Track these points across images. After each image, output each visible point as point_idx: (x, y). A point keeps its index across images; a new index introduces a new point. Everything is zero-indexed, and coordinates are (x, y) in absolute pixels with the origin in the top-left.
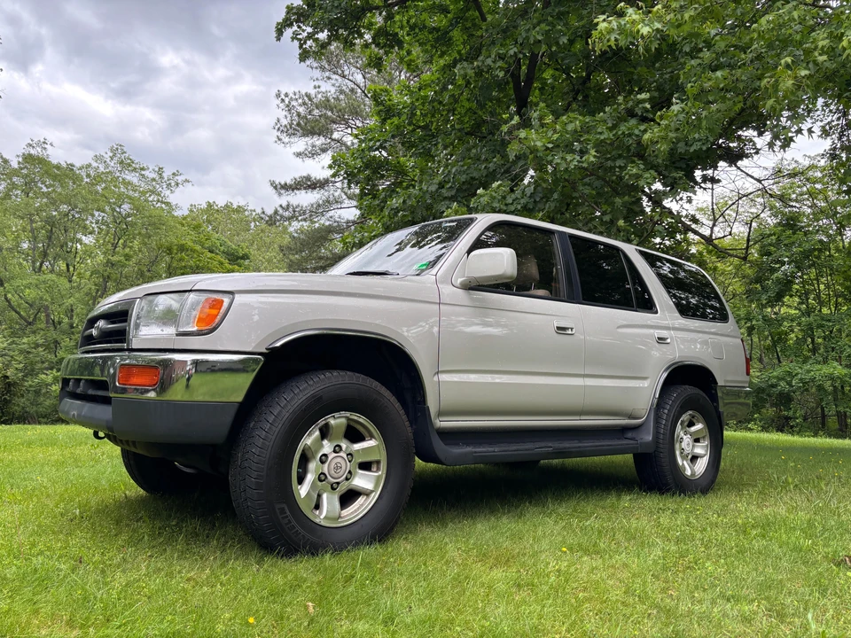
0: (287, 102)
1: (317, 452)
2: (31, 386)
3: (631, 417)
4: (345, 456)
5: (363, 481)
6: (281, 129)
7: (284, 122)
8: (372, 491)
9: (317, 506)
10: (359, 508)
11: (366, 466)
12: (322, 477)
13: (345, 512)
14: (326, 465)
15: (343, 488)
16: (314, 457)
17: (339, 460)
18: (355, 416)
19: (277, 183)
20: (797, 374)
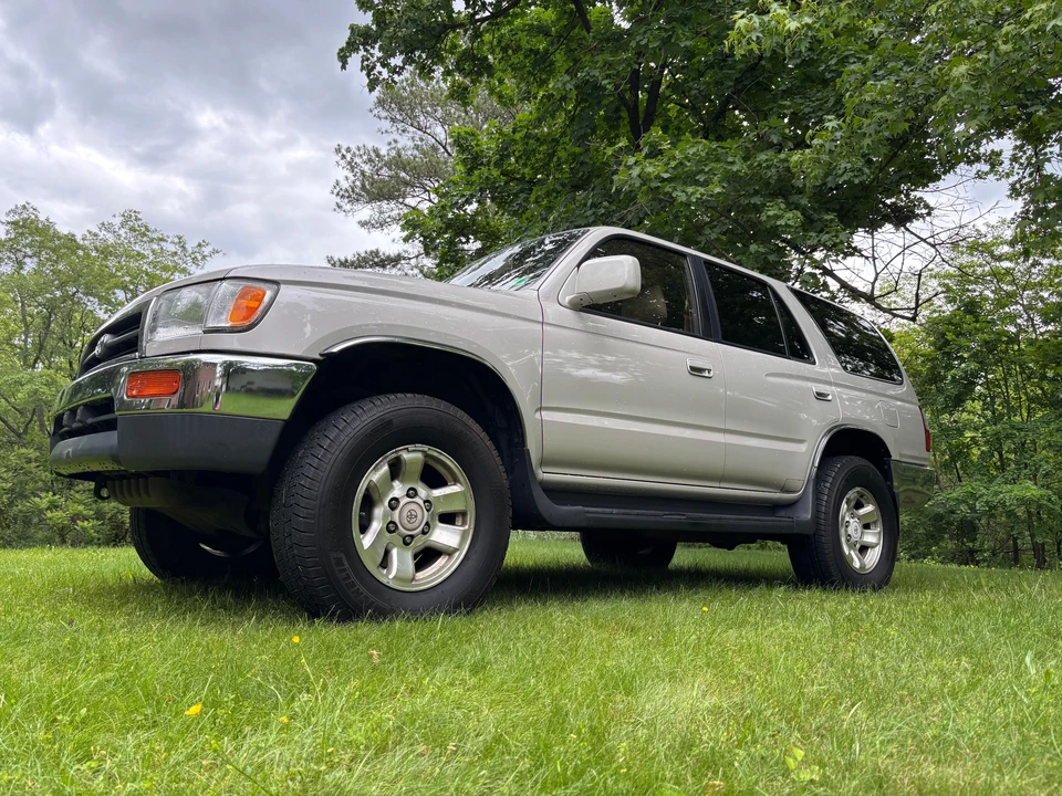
0: (349, 159)
1: (386, 494)
2: (21, 511)
3: (784, 490)
4: (421, 503)
5: (444, 536)
6: (341, 193)
7: (345, 185)
8: (456, 550)
9: (385, 563)
10: (440, 570)
11: (448, 518)
12: (391, 527)
13: (420, 575)
14: (397, 511)
15: (418, 543)
16: (381, 501)
17: (413, 506)
18: (435, 452)
19: (336, 259)
20: (981, 496)
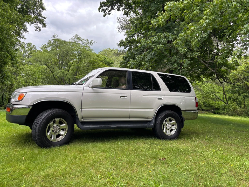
1: (52, 126)
4: (58, 127)
5: (62, 133)
8: (64, 135)
9: (51, 137)
10: (60, 138)
11: (63, 130)
12: (53, 131)
13: (57, 139)
14: (54, 129)
15: (57, 134)
16: (51, 127)
17: (57, 128)
18: (61, 119)
